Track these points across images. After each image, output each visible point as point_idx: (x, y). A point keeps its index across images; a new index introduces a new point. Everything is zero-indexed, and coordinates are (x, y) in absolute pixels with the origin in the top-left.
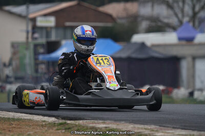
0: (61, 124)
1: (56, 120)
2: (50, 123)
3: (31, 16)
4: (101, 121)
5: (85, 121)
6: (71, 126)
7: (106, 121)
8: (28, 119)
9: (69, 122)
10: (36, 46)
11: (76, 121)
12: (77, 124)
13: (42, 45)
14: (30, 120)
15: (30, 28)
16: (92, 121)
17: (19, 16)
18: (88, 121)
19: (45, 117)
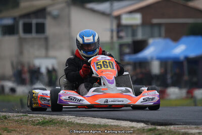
0: (150, 130)
1: (145, 125)
2: (138, 130)
3: (116, 13)
4: (193, 126)
5: (176, 126)
6: (162, 132)
7: (199, 126)
8: (115, 125)
9: (159, 127)
10: (121, 46)
11: (167, 126)
12: (168, 129)
13: (128, 45)
14: (117, 126)
15: (115, 27)
16: (184, 126)
17: (103, 14)
18: (179, 126)
19: (134, 123)
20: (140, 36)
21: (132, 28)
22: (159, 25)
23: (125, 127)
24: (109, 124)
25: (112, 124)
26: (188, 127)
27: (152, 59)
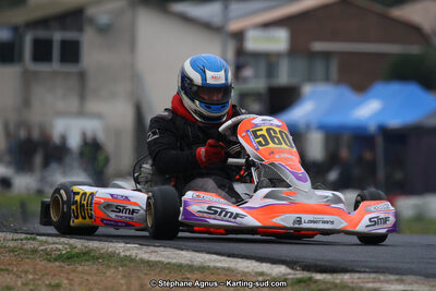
0: (300, 281)
1: (289, 271)
3: (234, 26)
4: (392, 277)
5: (356, 276)
6: (324, 286)
7: (404, 277)
8: (224, 268)
9: (318, 276)
10: (243, 96)
11: (335, 275)
12: (338, 281)
14: (228, 269)
15: (231, 56)
16: (373, 275)
17: (207, 26)
18: (362, 275)
19: (264, 264)
20: (283, 78)
21: (268, 60)
22: (327, 55)
23: (244, 274)
24: (212, 264)
25: (219, 265)
26: (382, 277)
27: (308, 127)
